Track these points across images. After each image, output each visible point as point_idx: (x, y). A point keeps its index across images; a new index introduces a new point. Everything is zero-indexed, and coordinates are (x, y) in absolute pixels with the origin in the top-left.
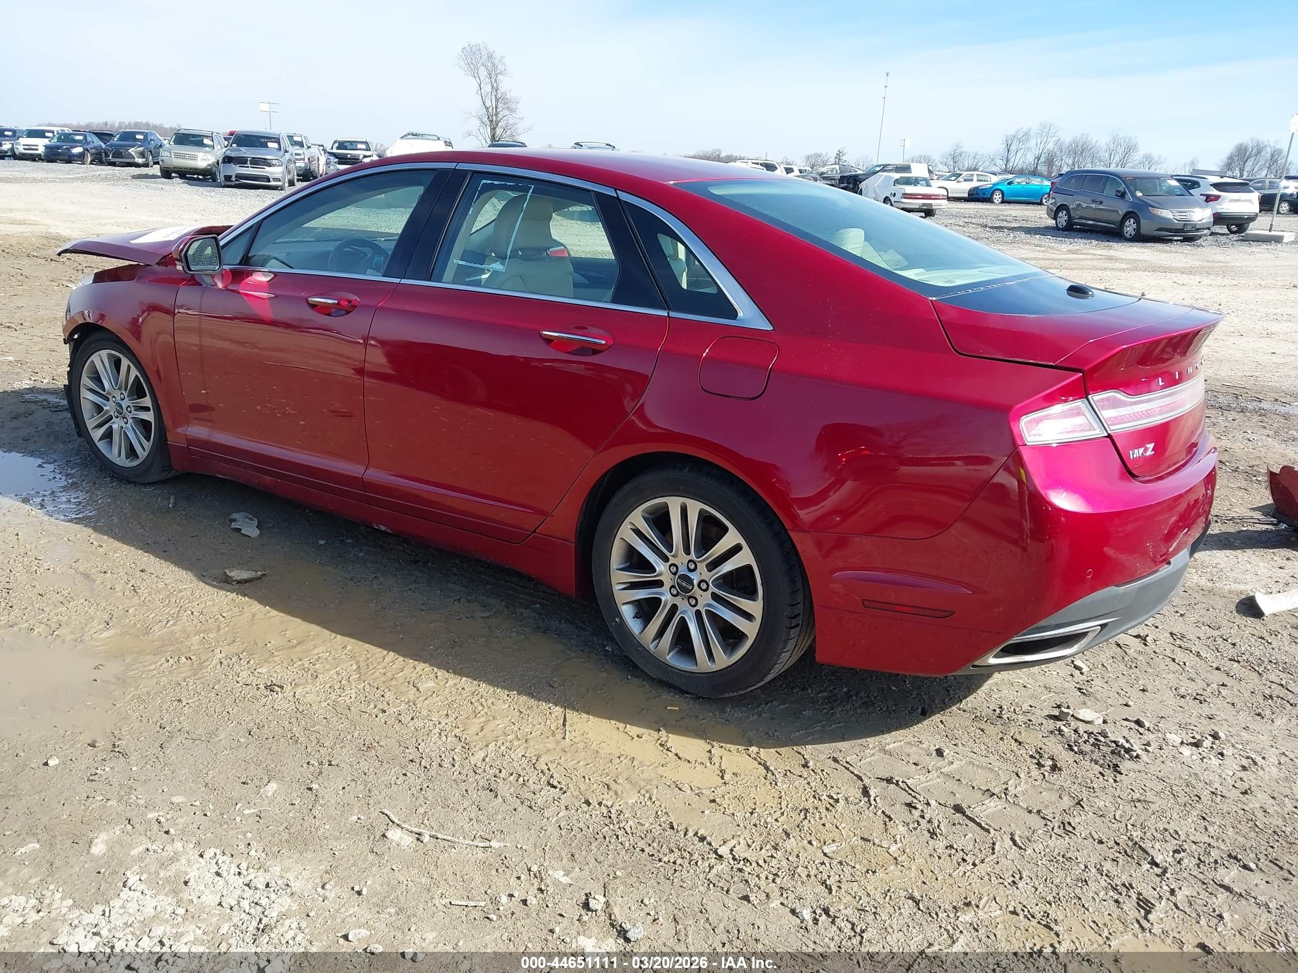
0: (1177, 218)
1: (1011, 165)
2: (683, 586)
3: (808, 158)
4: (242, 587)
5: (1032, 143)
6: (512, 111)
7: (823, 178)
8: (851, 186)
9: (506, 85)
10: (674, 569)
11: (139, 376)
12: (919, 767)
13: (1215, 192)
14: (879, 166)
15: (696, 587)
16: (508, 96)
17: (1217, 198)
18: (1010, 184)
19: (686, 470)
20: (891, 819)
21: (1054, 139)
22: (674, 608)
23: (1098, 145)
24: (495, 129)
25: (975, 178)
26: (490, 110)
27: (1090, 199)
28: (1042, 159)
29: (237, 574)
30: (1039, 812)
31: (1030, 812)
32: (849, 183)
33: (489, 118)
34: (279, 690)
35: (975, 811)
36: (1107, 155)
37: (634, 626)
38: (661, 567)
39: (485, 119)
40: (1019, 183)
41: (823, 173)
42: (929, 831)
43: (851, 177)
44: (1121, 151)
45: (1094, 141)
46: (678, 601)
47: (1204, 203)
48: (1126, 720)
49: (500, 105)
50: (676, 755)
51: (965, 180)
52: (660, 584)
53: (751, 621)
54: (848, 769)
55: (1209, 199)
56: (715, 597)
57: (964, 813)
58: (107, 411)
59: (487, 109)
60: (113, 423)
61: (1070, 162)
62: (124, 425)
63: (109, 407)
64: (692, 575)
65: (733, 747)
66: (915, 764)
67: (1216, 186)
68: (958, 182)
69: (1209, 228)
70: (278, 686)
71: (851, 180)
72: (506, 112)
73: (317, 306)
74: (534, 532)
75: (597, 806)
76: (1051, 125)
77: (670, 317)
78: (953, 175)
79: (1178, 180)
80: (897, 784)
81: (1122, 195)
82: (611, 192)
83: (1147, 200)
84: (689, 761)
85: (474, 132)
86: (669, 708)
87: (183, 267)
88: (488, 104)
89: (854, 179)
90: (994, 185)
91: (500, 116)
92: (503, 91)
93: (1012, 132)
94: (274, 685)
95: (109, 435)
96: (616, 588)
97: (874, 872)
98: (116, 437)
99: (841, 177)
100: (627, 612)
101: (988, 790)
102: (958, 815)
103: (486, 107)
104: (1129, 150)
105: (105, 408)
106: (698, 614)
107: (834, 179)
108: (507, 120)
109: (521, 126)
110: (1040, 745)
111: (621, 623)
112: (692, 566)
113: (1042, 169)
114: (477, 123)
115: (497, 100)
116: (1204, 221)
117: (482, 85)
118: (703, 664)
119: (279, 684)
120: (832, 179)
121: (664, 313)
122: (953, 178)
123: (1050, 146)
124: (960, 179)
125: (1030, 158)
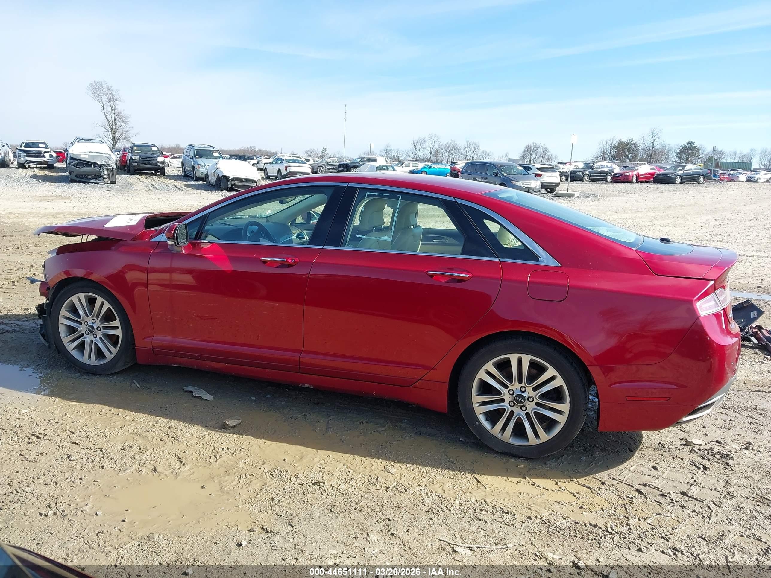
0: (525, 186)
1: (417, 156)
2: (519, 400)
3: (307, 152)
4: (236, 430)
5: (427, 144)
6: (126, 123)
7: (329, 165)
8: (345, 169)
9: (120, 107)
10: (511, 392)
11: (111, 308)
12: (651, 477)
13: (539, 172)
14: (359, 158)
15: (526, 400)
16: (122, 114)
17: (541, 175)
18: (430, 168)
19: (521, 339)
20: (661, 503)
21: (438, 142)
22: (512, 413)
23: (460, 146)
24: (114, 134)
25: (411, 165)
26: (111, 122)
27: (480, 177)
28: (433, 153)
29: (230, 423)
30: (715, 489)
31: (711, 490)
32: (344, 168)
33: (110, 127)
34: (322, 484)
35: (690, 494)
36: (465, 151)
37: (487, 425)
38: (504, 391)
39: (108, 128)
40: (434, 167)
41: (328, 162)
42: (680, 506)
43: (344, 164)
44: (472, 149)
45: (458, 144)
46: (514, 409)
47: (535, 177)
48: (712, 441)
49: (117, 119)
50: (544, 488)
51: (406, 166)
52: (503, 401)
53: (561, 414)
54: (623, 482)
55: (537, 175)
56: (538, 404)
57: (687, 495)
58: (81, 331)
59: (109, 121)
60: (85, 338)
61: (447, 155)
62: (94, 339)
63: (82, 329)
64: (523, 394)
65: (566, 480)
66: (649, 475)
67: (539, 169)
68: (403, 167)
69: (540, 191)
70: (321, 483)
71: (345, 166)
72: (122, 124)
73: (267, 262)
74: (421, 379)
75: (535, 519)
76: (435, 135)
77: (500, 262)
78: (400, 163)
79: (522, 167)
80: (649, 486)
81: (497, 175)
82: (451, 199)
83: (509, 177)
84: (553, 491)
85: (101, 136)
86: (519, 466)
87: (175, 243)
88: (109, 118)
89: (347, 166)
90: (422, 168)
91: (118, 126)
92: (119, 110)
93: (416, 138)
94: (319, 482)
95: (81, 347)
96: (476, 406)
97: (676, 529)
98: (87, 348)
99: (339, 164)
100: (482, 418)
101: (688, 483)
102: (684, 496)
103: (108, 120)
104: (476, 149)
105: (79, 329)
106: (528, 415)
107: (335, 166)
108: (123, 128)
109: (132, 132)
110: (691, 458)
111: (479, 424)
112: (523, 389)
113: (434, 158)
114: (103, 129)
115: (115, 116)
116: (537, 187)
117: (105, 107)
118: (532, 440)
119: (322, 481)
120: (333, 166)
121: (497, 259)
122: (400, 165)
123: (436, 146)
124: (404, 165)
125: (427, 152)
